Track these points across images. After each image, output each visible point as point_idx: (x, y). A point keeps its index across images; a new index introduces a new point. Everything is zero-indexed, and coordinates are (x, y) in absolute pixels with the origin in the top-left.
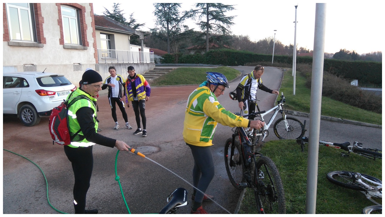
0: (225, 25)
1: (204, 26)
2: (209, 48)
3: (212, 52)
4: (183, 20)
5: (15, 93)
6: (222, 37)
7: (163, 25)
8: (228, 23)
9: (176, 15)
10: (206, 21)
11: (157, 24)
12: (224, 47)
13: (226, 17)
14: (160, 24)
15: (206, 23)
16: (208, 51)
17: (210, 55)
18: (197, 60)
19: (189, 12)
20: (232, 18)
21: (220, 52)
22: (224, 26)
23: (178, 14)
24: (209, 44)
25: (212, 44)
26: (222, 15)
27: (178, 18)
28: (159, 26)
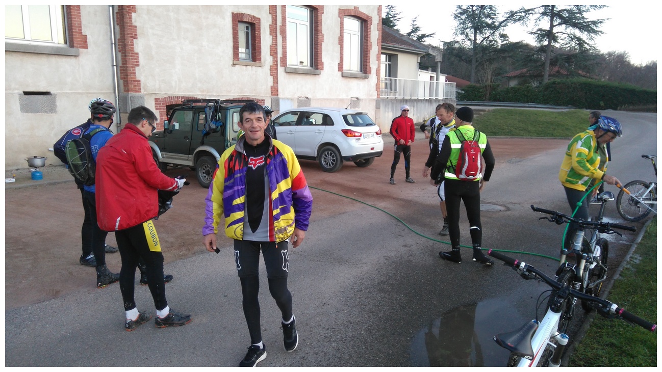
0: (584, 36)
1: (543, 36)
2: (550, 76)
3: (555, 84)
4: (504, 26)
5: (317, 131)
6: (576, 56)
7: (467, 35)
8: (591, 32)
9: (493, 18)
10: (547, 27)
11: (456, 34)
12: (579, 74)
13: (588, 20)
14: (462, 34)
15: (548, 31)
16: (546, 80)
17: (551, 89)
18: (526, 96)
19: (516, 13)
20: (601, 22)
21: (572, 83)
22: (581, 37)
23: (496, 15)
24: (550, 69)
25: (556, 69)
26: (579, 17)
27: (495, 24)
28: (460, 38)
